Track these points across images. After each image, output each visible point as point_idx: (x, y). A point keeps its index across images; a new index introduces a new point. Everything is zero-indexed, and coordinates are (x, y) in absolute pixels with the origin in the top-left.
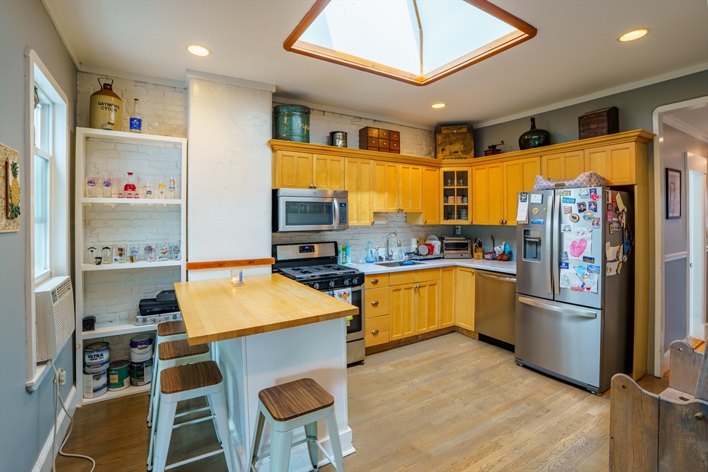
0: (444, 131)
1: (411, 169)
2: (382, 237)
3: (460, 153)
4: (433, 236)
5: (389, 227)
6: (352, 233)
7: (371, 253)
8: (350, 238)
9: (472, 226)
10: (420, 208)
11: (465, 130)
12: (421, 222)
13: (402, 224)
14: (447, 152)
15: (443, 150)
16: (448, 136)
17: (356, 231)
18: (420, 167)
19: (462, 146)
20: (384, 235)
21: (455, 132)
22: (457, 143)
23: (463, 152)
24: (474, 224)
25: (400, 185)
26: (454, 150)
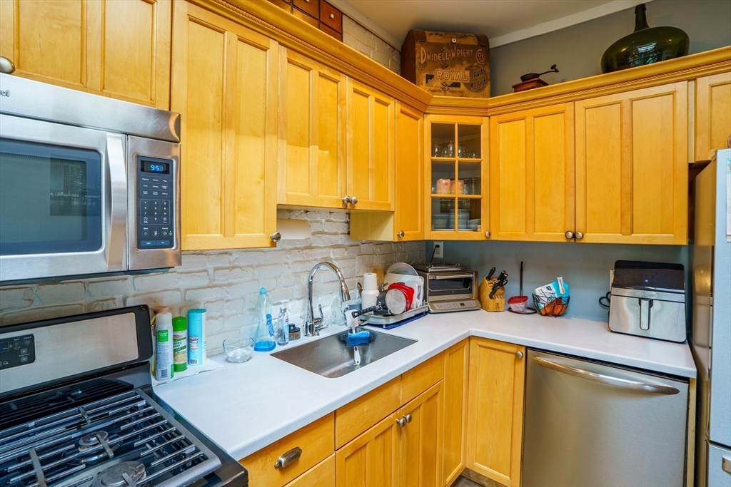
0: (432, 39)
1: (371, 99)
2: (295, 274)
3: (463, 87)
4: (404, 265)
5: (310, 248)
6: (210, 267)
7: (269, 322)
8: (205, 282)
9: (488, 243)
10: (390, 200)
11: (471, 41)
12: (388, 234)
13: (341, 239)
14: (436, 84)
15: (429, 77)
16: (438, 48)
17: (224, 261)
18: (391, 102)
19: (467, 73)
20: (299, 267)
21: (454, 41)
22: (458, 67)
23: (470, 86)
24: (493, 238)
25: (349, 136)
26: (450, 81)
